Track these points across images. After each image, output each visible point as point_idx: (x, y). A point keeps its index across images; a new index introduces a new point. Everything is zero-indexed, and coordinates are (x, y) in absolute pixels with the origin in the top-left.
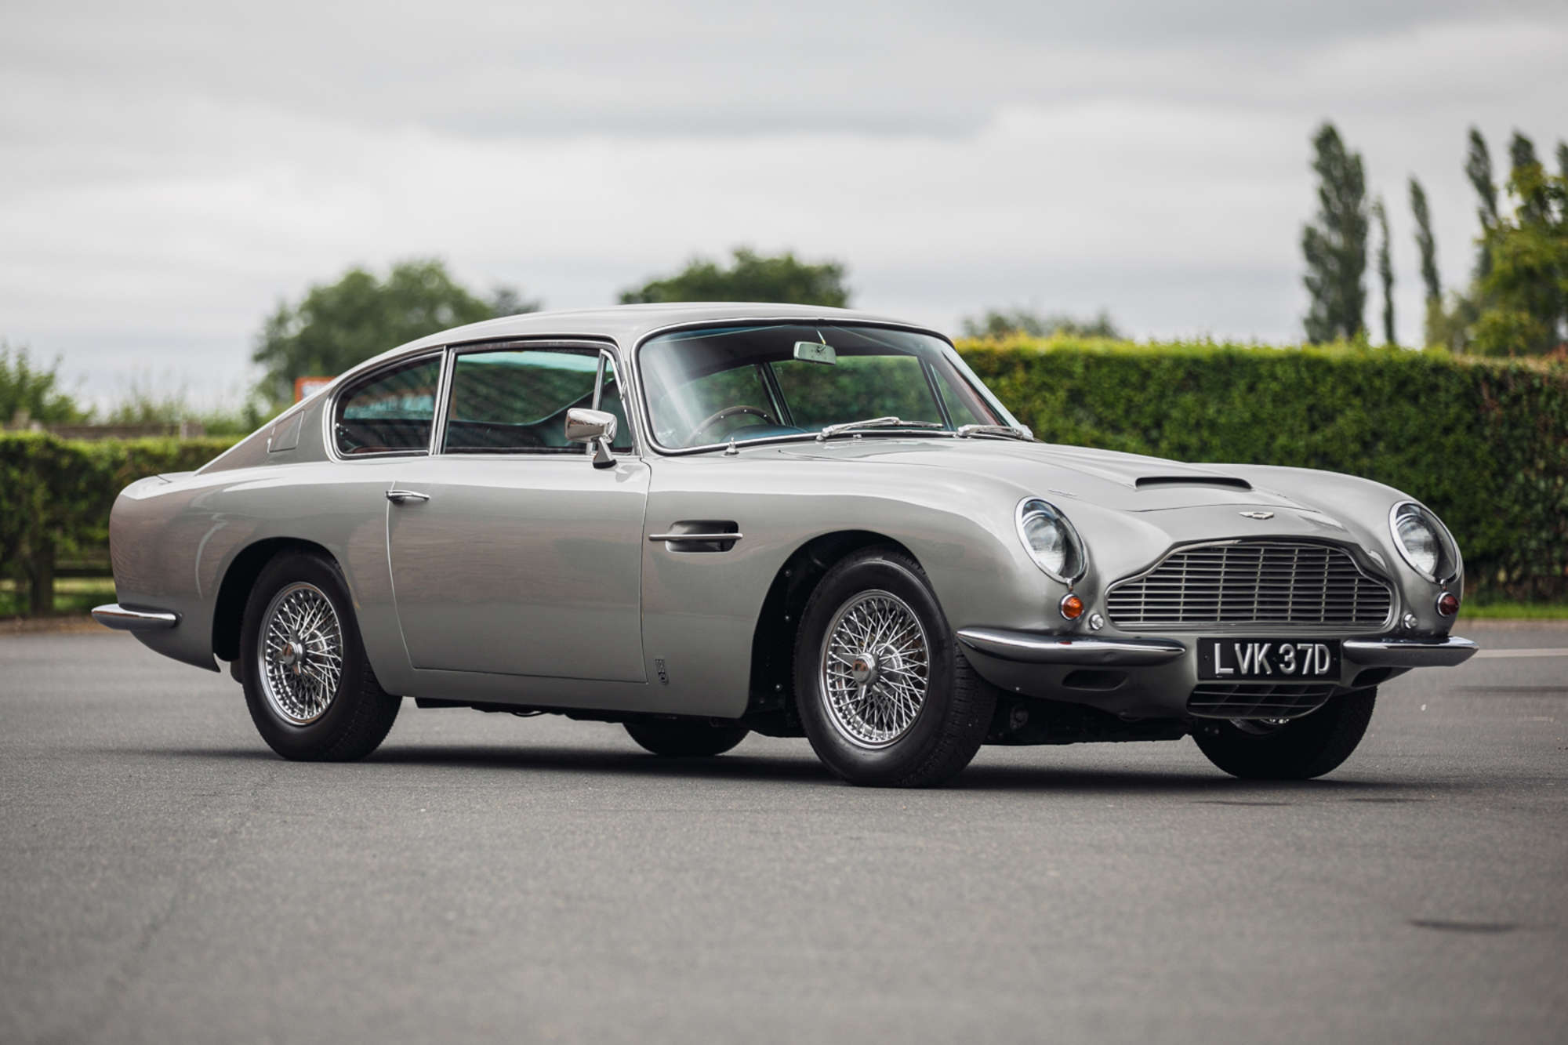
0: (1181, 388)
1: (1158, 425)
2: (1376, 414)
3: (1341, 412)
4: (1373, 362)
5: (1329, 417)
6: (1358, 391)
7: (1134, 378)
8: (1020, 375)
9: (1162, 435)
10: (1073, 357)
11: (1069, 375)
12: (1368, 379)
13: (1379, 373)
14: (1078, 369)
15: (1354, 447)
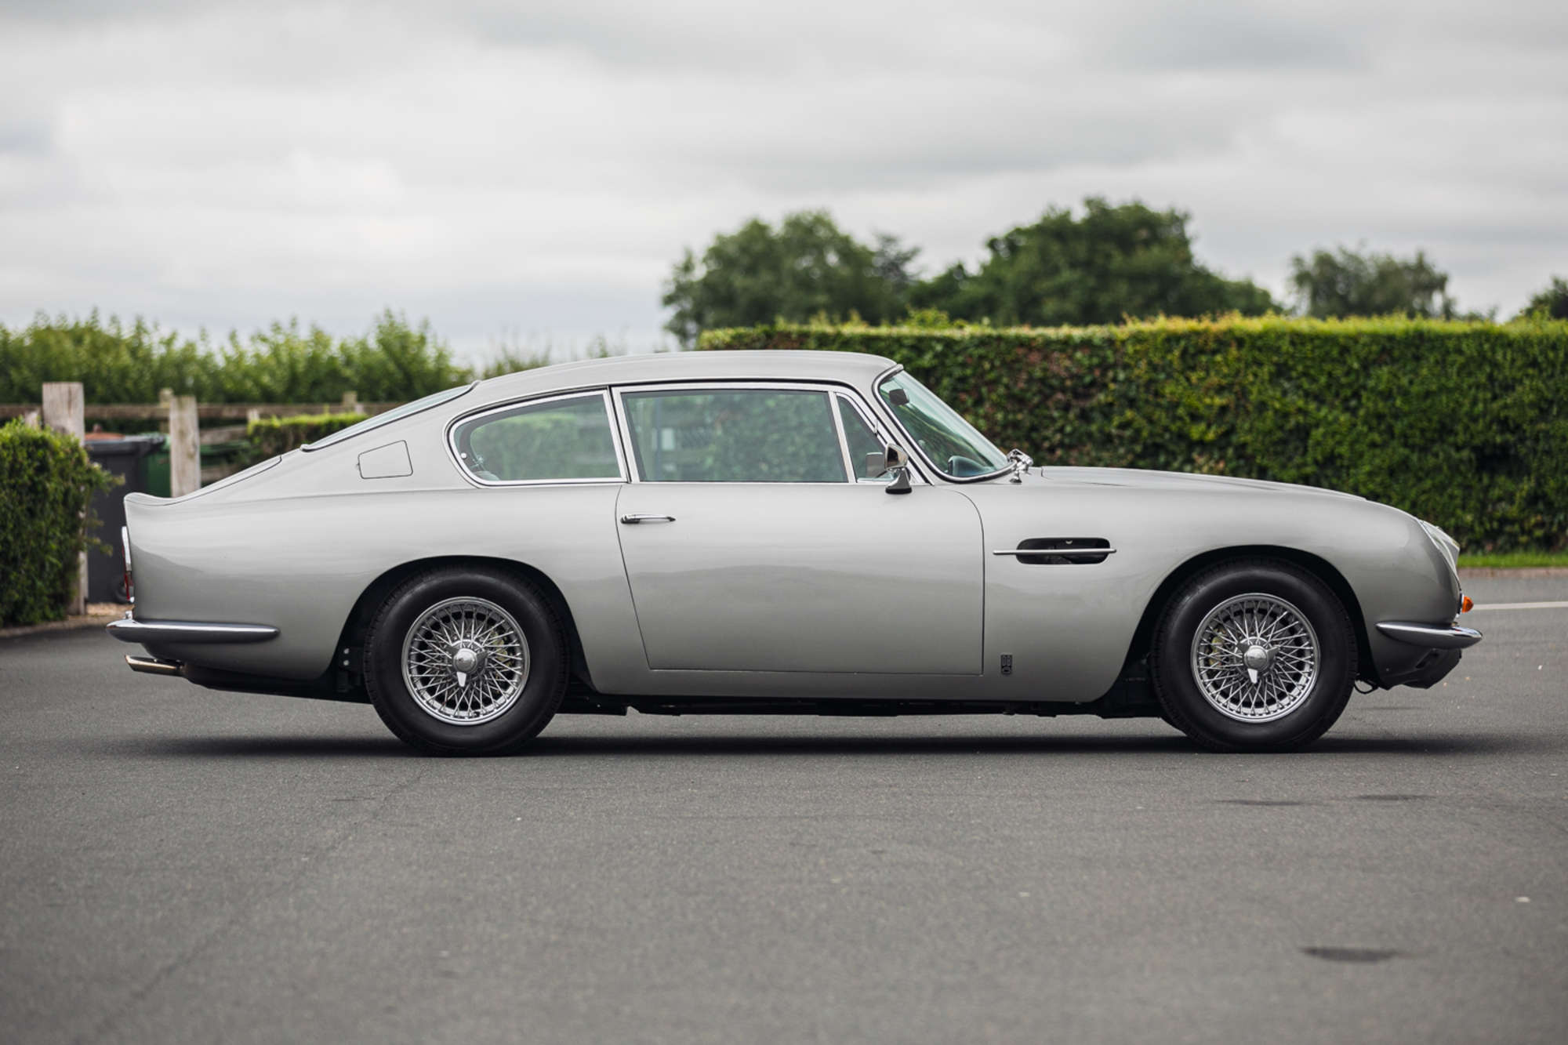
0: (1378, 362)
1: (1356, 395)
2: (1551, 383)
3: (1521, 382)
4: (1547, 337)
5: (1508, 388)
6: (1534, 364)
7: (1335, 353)
8: (1234, 352)
9: (1360, 405)
10: (1280, 336)
11: (1277, 351)
12: (1543, 352)
13: (1554, 347)
14: (1285, 346)
15: (1532, 413)
